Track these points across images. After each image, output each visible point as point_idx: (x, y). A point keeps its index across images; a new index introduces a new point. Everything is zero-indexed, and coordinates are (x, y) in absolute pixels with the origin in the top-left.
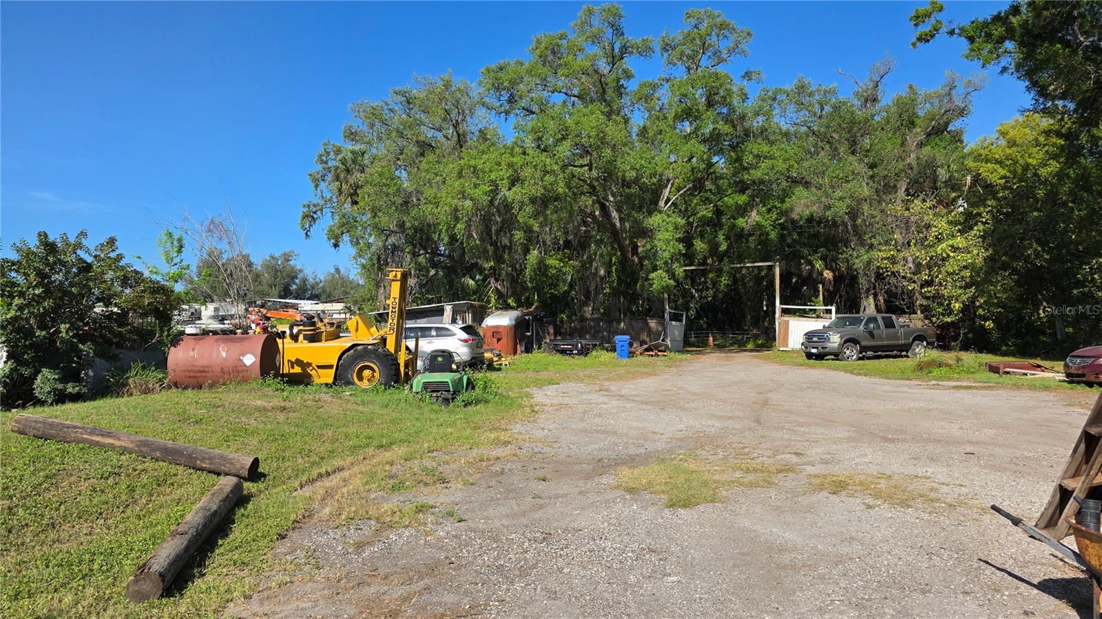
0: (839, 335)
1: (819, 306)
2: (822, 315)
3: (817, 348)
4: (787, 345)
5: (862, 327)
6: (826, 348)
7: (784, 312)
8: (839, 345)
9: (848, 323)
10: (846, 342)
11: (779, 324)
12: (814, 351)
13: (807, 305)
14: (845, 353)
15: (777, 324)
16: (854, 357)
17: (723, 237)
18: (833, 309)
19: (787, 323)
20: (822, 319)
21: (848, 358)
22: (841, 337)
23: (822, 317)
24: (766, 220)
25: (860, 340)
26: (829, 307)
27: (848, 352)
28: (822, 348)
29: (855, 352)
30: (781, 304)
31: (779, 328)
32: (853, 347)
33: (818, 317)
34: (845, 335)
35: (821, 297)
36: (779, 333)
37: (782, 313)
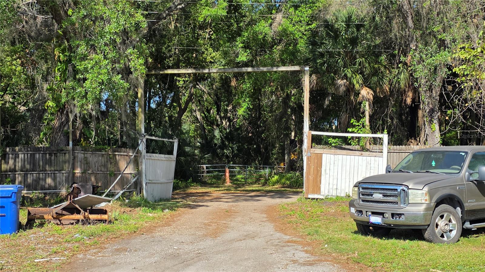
0: (426, 189)
1: (364, 133)
2: (368, 146)
3: (382, 214)
4: (318, 191)
5: (465, 172)
6: (400, 215)
7: (317, 140)
8: (427, 209)
9: (434, 164)
10: (438, 204)
11: (308, 159)
12: (376, 220)
13: (348, 132)
14: (437, 225)
15: (305, 159)
16: (454, 233)
17: (241, 45)
18: (385, 137)
19: (319, 158)
20: (368, 153)
21: (442, 236)
22: (431, 194)
23: (368, 150)
24: (294, 25)
25: (463, 198)
26: (378, 135)
27: (442, 223)
28: (393, 215)
29: (454, 222)
30: (311, 129)
31: (308, 164)
32: (450, 212)
33: (363, 149)
34: (437, 189)
35: (366, 120)
36: (309, 173)
37: (312, 141)
